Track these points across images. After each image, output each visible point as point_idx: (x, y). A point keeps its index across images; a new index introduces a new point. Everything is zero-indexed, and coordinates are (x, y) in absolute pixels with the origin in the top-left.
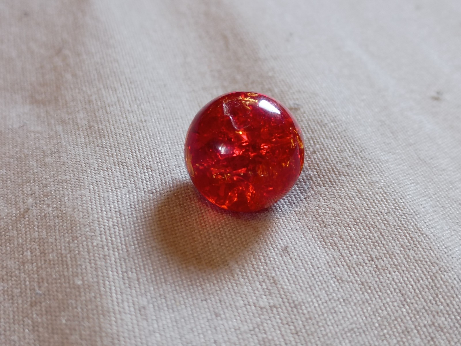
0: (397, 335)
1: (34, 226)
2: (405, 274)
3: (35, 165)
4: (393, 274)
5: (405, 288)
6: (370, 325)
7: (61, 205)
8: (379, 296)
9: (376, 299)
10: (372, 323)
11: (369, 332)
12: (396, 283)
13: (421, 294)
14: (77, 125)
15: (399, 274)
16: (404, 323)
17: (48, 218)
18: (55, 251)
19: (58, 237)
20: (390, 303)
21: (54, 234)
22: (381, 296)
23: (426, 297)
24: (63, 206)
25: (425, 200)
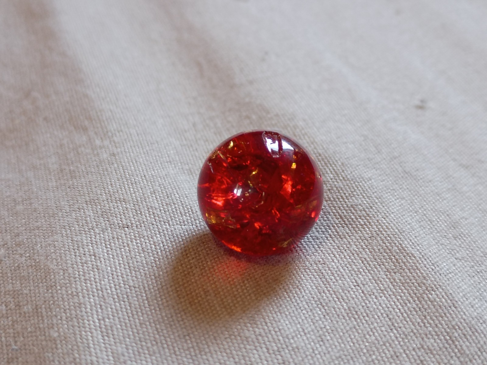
0: (386, 360)
1: (8, 278)
2: (392, 299)
3: (7, 214)
4: (380, 299)
5: (393, 312)
6: (358, 352)
7: (34, 254)
8: (366, 321)
9: (363, 324)
10: (359, 350)
11: (358, 359)
12: (383, 308)
13: (409, 317)
14: (49, 170)
15: (385, 299)
16: (392, 348)
17: (21, 268)
18: (30, 303)
19: (32, 288)
20: (378, 328)
21: (28, 284)
22: (368, 321)
23: (414, 320)
24: (36, 254)
25: (411, 215)
